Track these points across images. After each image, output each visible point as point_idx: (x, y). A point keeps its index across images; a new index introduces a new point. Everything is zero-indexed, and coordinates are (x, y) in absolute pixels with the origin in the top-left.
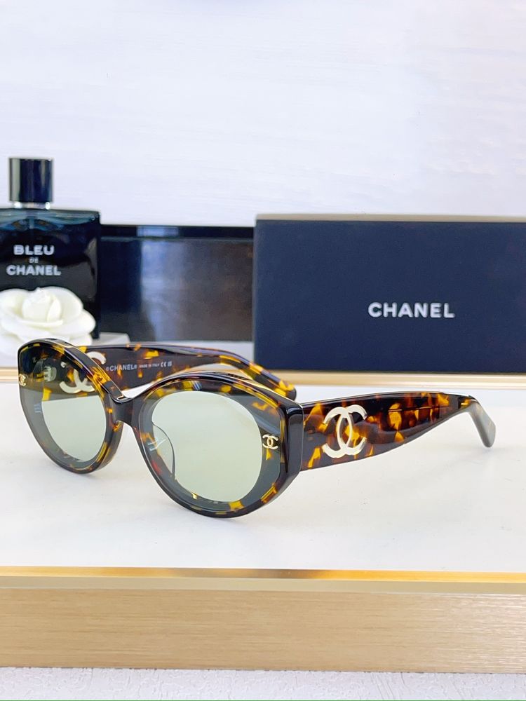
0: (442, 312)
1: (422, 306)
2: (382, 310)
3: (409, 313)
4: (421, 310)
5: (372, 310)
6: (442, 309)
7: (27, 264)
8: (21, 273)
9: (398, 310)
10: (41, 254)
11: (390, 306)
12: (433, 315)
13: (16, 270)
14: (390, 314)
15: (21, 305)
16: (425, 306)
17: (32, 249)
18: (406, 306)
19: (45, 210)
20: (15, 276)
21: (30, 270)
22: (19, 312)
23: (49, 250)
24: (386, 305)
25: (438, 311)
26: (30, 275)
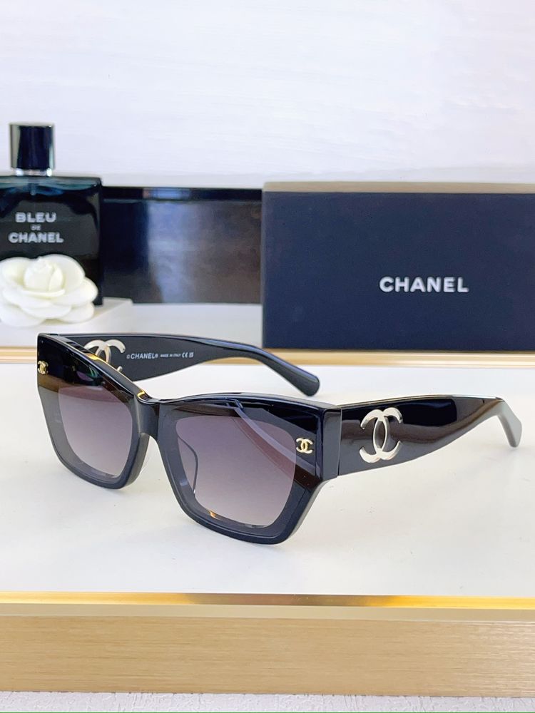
0: (456, 287)
1: (435, 281)
2: (394, 284)
3: (422, 288)
4: (433, 284)
5: (384, 285)
6: (456, 284)
7: (29, 232)
8: (23, 240)
9: (411, 285)
10: (43, 221)
11: (402, 280)
12: (446, 290)
13: (18, 237)
14: (402, 288)
15: (23, 273)
16: (438, 280)
17: (33, 216)
18: (418, 280)
19: (47, 177)
20: (18, 243)
21: (33, 238)
22: (20, 282)
23: (51, 217)
24: (398, 280)
25: (451, 285)
26: (33, 242)
